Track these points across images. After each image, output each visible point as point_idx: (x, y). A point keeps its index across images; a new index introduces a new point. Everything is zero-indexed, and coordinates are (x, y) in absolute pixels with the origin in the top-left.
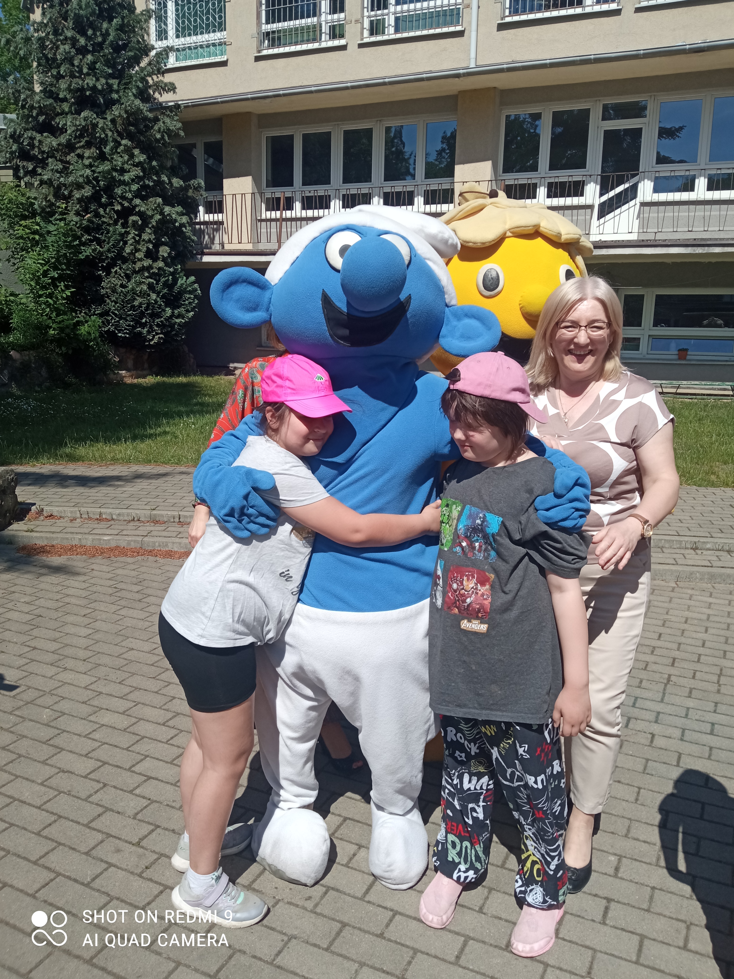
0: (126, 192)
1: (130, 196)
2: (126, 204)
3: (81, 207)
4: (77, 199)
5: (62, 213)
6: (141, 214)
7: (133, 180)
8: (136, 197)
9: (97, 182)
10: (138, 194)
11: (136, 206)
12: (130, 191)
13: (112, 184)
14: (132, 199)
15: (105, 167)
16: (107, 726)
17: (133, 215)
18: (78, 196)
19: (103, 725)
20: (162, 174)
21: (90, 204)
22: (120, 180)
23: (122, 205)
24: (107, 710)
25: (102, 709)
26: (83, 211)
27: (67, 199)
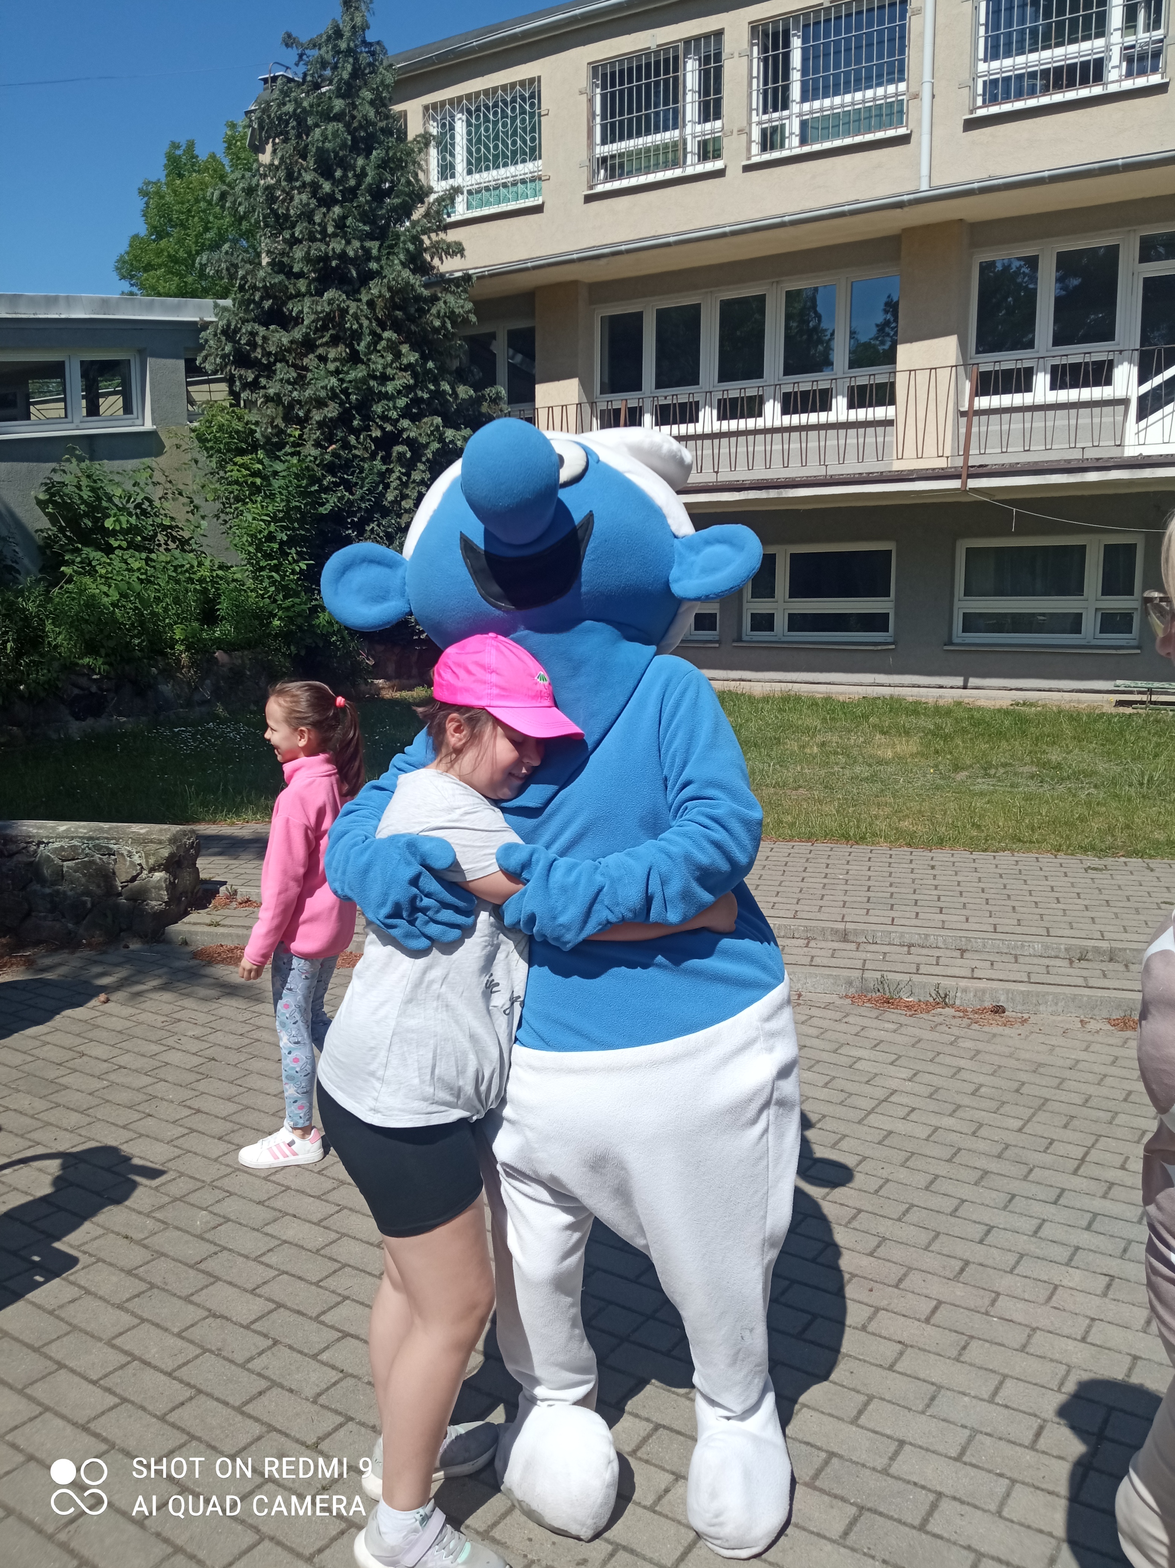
0: (389, 410)
1: (394, 415)
2: (389, 428)
3: (322, 434)
4: (318, 422)
5: (295, 445)
6: (411, 443)
7: (399, 392)
8: (403, 417)
9: (348, 395)
10: (406, 413)
11: (404, 430)
12: (395, 408)
13: (369, 398)
14: (397, 420)
15: (359, 372)
16: (290, 1243)
17: (398, 444)
18: (317, 418)
19: (285, 1242)
20: (443, 380)
21: (336, 428)
22: (380, 392)
23: (383, 429)
24: (295, 1216)
25: (287, 1214)
26: (325, 440)
27: (302, 422)
